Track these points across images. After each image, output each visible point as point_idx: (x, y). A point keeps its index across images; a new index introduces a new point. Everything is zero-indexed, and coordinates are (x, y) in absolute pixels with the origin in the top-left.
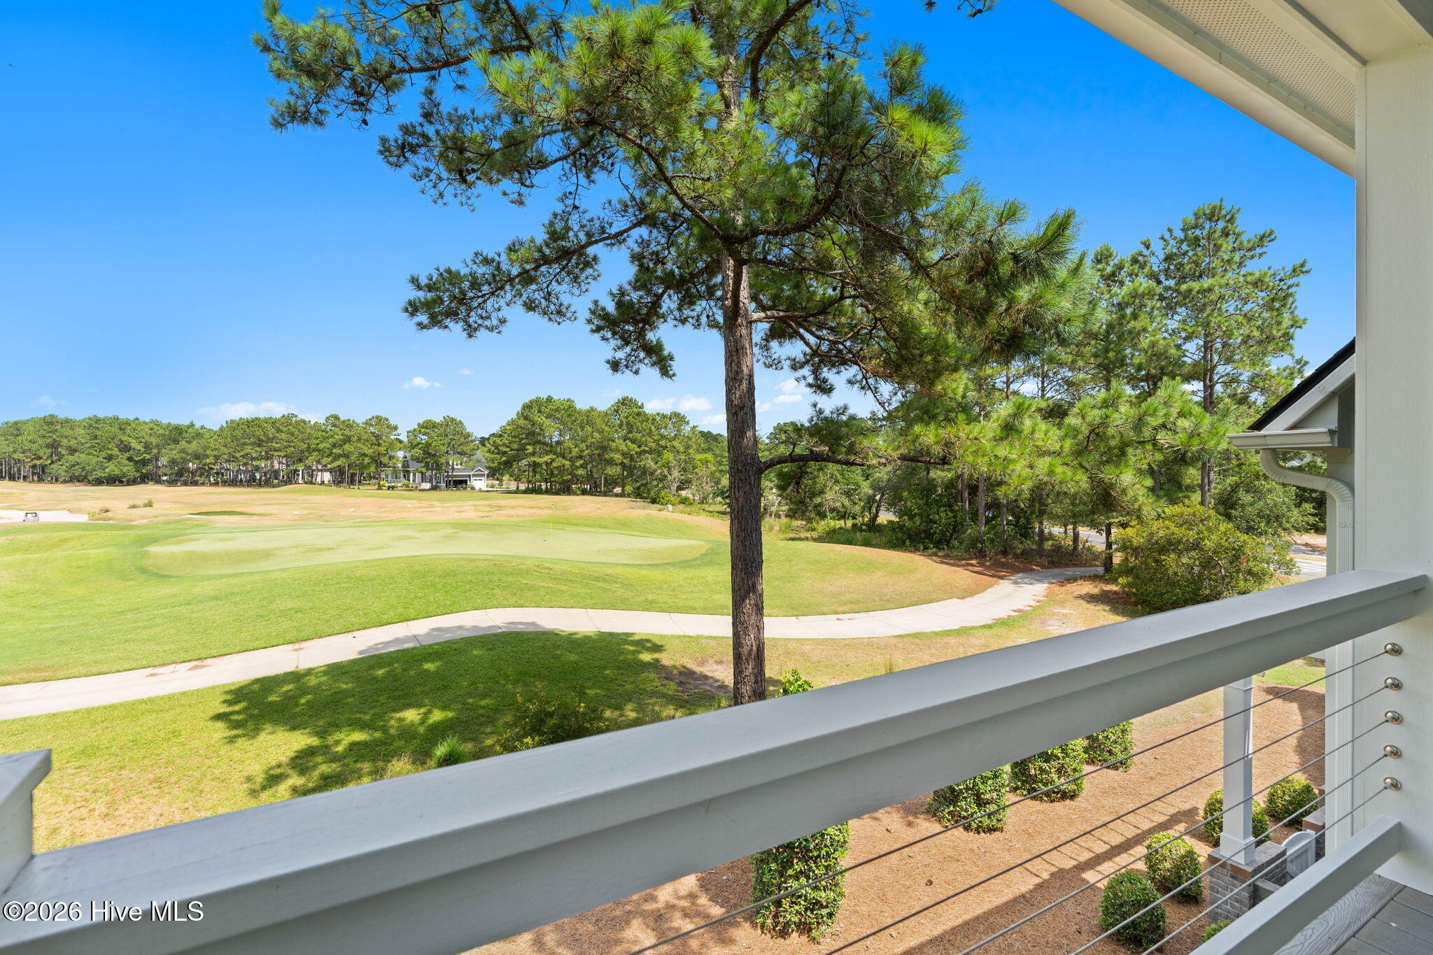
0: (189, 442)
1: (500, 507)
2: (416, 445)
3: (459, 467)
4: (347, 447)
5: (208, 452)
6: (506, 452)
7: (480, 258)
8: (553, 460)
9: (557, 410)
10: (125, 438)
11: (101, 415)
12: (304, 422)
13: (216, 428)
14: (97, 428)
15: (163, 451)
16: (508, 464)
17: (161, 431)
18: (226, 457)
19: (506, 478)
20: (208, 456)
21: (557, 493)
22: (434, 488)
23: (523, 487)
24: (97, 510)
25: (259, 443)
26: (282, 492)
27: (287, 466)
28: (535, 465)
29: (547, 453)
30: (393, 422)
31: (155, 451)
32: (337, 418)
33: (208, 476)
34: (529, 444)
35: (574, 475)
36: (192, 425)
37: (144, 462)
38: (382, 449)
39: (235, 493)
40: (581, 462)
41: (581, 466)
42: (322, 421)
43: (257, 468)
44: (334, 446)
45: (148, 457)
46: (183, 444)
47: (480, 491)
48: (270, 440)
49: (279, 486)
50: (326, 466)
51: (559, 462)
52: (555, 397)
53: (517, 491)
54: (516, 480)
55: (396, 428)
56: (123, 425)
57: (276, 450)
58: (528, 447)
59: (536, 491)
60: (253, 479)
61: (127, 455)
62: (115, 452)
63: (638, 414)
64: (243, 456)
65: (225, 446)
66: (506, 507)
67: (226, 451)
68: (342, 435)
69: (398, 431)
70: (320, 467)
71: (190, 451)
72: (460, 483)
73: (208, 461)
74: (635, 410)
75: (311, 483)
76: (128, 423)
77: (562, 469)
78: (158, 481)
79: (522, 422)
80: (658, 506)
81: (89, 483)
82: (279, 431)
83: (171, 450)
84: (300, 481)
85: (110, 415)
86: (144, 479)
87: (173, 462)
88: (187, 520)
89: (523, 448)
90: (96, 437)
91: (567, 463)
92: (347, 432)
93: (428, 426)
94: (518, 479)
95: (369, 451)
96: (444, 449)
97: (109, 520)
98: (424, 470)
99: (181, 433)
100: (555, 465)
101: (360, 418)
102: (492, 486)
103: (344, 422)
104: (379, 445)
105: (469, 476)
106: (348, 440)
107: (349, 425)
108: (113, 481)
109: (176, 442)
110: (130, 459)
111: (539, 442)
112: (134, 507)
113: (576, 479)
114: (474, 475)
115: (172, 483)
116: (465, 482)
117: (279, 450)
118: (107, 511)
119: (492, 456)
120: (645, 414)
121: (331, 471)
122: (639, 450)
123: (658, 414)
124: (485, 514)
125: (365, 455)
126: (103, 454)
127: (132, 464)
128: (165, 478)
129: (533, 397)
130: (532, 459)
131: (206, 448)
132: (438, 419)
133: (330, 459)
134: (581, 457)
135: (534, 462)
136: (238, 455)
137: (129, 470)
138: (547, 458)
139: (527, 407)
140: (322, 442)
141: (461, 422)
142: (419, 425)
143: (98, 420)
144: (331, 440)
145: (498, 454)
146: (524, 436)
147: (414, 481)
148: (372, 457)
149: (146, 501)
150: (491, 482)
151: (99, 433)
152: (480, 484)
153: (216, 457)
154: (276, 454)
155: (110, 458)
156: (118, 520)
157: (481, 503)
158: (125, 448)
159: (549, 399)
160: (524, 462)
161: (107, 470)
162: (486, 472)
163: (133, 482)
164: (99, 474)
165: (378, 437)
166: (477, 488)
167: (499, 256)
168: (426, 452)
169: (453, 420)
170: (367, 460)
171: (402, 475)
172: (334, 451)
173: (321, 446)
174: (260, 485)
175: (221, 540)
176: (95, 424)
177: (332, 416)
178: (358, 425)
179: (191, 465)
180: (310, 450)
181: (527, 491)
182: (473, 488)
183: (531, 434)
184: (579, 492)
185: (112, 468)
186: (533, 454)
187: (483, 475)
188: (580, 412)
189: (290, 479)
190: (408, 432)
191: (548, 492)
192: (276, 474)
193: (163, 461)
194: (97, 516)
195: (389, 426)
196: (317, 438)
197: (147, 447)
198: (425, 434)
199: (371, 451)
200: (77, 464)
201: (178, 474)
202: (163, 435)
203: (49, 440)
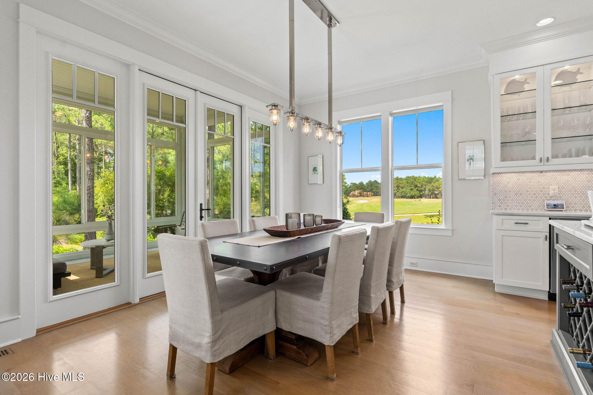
0: (435, 183)
10: (416, 183)
11: (409, 176)
14: (408, 180)
15: (427, 187)
17: (426, 180)
31: (424, 187)
36: (435, 177)
37: (421, 191)
45: (422, 189)
46: (433, 183)
61: (416, 188)
62: (413, 188)
71: (435, 186)
76: (416, 178)
78: (426, 197)
81: (407, 198)
83: (429, 186)
85: (412, 175)
86: (421, 197)
87: (430, 191)
90: (408, 183)
99: (432, 180)
108: (412, 197)
109: (430, 183)
110: (417, 190)
115: (429, 198)
126: (410, 188)
127: (418, 191)
128: (428, 196)
131: (440, 185)
137: (417, 193)
143: (408, 177)
151: (409, 181)
155: (412, 190)
158: (416, 186)
163: (417, 197)
164: (409, 195)
179: (435, 191)
185: (412, 193)
193: (427, 190)
197: (422, 185)
200: (403, 192)
201: (432, 194)
202: (427, 181)
203: (397, 185)
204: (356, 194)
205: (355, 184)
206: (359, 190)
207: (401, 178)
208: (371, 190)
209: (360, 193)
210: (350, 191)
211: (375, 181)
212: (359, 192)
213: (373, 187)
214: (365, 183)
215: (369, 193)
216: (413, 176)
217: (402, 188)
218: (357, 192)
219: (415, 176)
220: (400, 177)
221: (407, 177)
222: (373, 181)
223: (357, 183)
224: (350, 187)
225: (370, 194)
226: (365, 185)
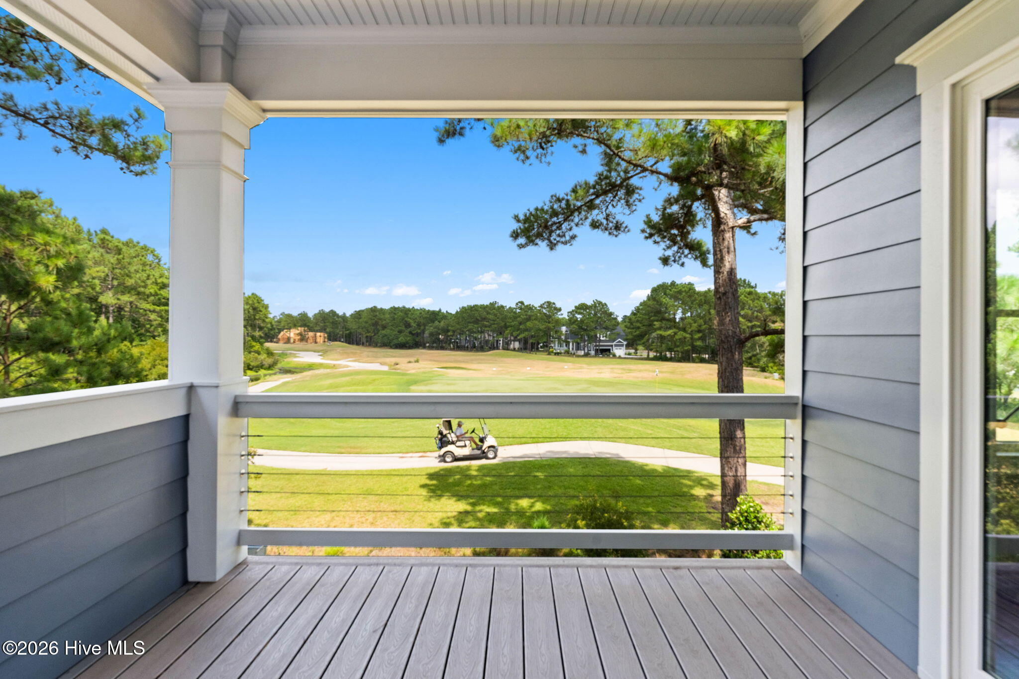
0: (439, 322)
1: (630, 371)
2: (574, 323)
3: (604, 339)
4: (529, 324)
5: (450, 328)
6: (639, 328)
7: (554, 198)
8: (675, 333)
9: (680, 292)
10: (408, 320)
11: (396, 306)
12: (502, 307)
13: (454, 312)
14: (395, 314)
15: (427, 327)
16: (641, 336)
17: (425, 316)
18: (458, 331)
19: (640, 348)
20: (448, 331)
21: (679, 360)
22: (587, 355)
23: (652, 355)
24: (393, 364)
25: (476, 321)
26: (489, 355)
27: (494, 337)
28: (662, 338)
29: (670, 328)
30: (558, 305)
31: (422, 328)
32: (522, 303)
33: (449, 344)
34: (657, 321)
35: (693, 347)
36: (440, 310)
37: (417, 335)
38: (550, 325)
39: (462, 355)
40: (700, 335)
41: (700, 339)
42: (513, 306)
43: (476, 339)
44: (520, 324)
45: (419, 331)
46: (437, 323)
47: (620, 357)
48: (484, 319)
49: (488, 351)
50: (516, 337)
51: (681, 334)
52: (678, 282)
53: (648, 359)
54: (647, 349)
55: (560, 310)
56: (406, 311)
57: (486, 327)
58: (655, 323)
59: (662, 358)
60: (474, 347)
61: (409, 330)
62: (403, 328)
63: (750, 293)
64: (468, 331)
65: (458, 323)
66: (635, 370)
67: (458, 327)
68: (526, 315)
69: (562, 312)
70: (512, 338)
71: (440, 327)
72: (605, 352)
73: (449, 334)
74: (748, 290)
75: (508, 349)
76: (409, 310)
77: (683, 341)
78: (424, 347)
79: (651, 303)
80: (765, 374)
81: (391, 347)
82: (488, 313)
83: (431, 326)
84: (501, 348)
85: (401, 306)
86: (417, 345)
87: (431, 334)
88: (436, 371)
89: (651, 325)
90: (394, 319)
91: (688, 336)
92: (529, 313)
93: (582, 308)
94: (649, 349)
95: (542, 327)
96: (593, 325)
97: (398, 369)
98: (579, 341)
99: (435, 316)
100: (677, 337)
101: (537, 304)
102: (629, 354)
103: (527, 306)
104: (549, 322)
105: (612, 346)
106: (529, 319)
107: (529, 308)
108: (402, 346)
109: (433, 322)
110: (410, 333)
111: (663, 319)
112: (410, 362)
113: (695, 349)
114: (616, 345)
115: (431, 348)
116: (609, 350)
117: (489, 327)
118: (397, 364)
119: (630, 330)
120: (756, 293)
121: (520, 341)
122: (750, 324)
123: (770, 293)
124: (617, 375)
125: (540, 330)
126: (398, 329)
127: (411, 335)
128: (428, 345)
129: (660, 282)
130: (659, 332)
131: (448, 325)
132: (589, 303)
133: (518, 333)
134: (699, 331)
135: (661, 335)
136: (465, 330)
137: (409, 338)
138: (670, 332)
139: (654, 290)
140: (513, 321)
141: (606, 304)
142: (576, 307)
143: (395, 308)
144: (518, 319)
145: (633, 328)
146: (653, 314)
147: (573, 349)
148: (544, 332)
149: (416, 359)
150: (628, 351)
151: (396, 316)
152: (620, 352)
153: (454, 332)
154: (486, 329)
155: (400, 332)
156: (402, 370)
157: (617, 366)
158: (408, 325)
159: (673, 284)
160: (654, 335)
161: (399, 340)
162: (625, 343)
163: (410, 347)
164: (396, 342)
165: (549, 317)
166: (617, 355)
167: (567, 195)
168: (581, 328)
169: (600, 303)
170: (541, 334)
171: (564, 344)
172: (521, 327)
173: (513, 324)
174: (477, 351)
175: (448, 384)
176: (394, 310)
177: (519, 302)
178: (536, 308)
179: (440, 336)
180: (506, 327)
181: (655, 359)
182: (614, 356)
183: (658, 312)
184: (697, 360)
185: (402, 339)
186: (660, 329)
187: (622, 345)
188: (699, 293)
189: (494, 347)
190: (568, 312)
191: (671, 360)
192: (487, 342)
193: (427, 334)
194: (392, 367)
195: (556, 309)
196: (511, 318)
197: (419, 325)
198: (580, 313)
199: (543, 327)
200: (386, 335)
201: (434, 342)
202: (426, 318)
203: (374, 321)
204: (292, 335)
205: (289, 316)
206: (299, 328)
207: (382, 309)
208: (323, 330)
209: (300, 334)
210: (278, 329)
211: (332, 310)
212: (298, 332)
213: (328, 324)
214: (311, 315)
215: (318, 334)
216: (404, 307)
217: (384, 327)
218: (293, 333)
219: (407, 306)
220: (379, 307)
221: (392, 308)
222: (327, 310)
223: (295, 313)
224: (279, 322)
225: (320, 336)
226: (310, 318)
